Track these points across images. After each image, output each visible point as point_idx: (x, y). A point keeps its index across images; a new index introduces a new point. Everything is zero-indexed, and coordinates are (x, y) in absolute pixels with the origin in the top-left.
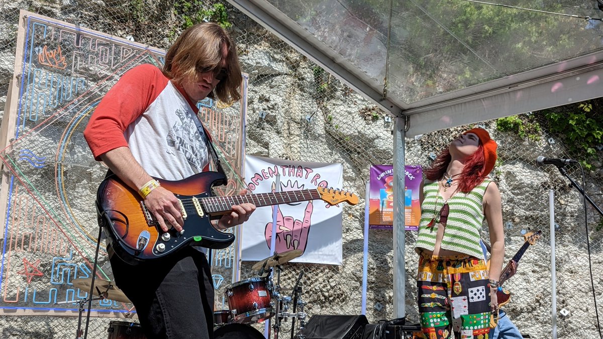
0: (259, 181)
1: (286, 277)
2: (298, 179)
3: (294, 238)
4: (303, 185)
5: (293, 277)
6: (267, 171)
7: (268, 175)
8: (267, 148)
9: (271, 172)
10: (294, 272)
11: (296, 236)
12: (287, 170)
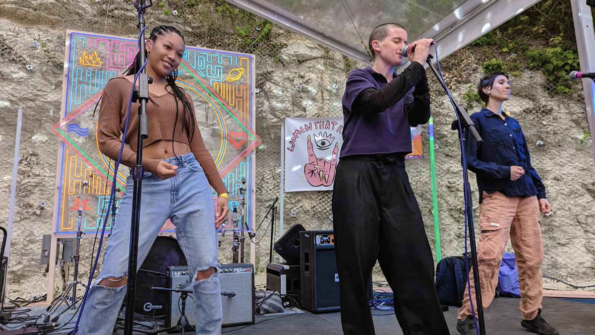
0: (298, 135)
1: (321, 201)
2: (327, 130)
3: (325, 173)
4: (331, 134)
5: (325, 201)
6: (304, 127)
7: (305, 130)
8: (305, 111)
9: (307, 128)
10: (326, 197)
11: (326, 171)
12: (318, 125)
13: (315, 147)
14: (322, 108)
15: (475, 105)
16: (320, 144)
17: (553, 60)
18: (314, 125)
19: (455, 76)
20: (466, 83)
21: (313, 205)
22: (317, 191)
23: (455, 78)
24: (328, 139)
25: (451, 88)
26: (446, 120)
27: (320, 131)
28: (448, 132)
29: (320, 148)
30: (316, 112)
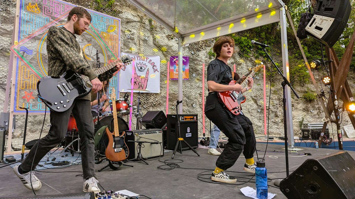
2: (143, 61)
4: (145, 64)
8: (131, 50)
9: (133, 59)
11: (143, 83)
12: (139, 58)
13: (137, 69)
14: (140, 49)
15: (212, 58)
16: (139, 68)
17: (244, 42)
18: (136, 58)
19: (204, 43)
20: (209, 47)
21: (135, 100)
22: (136, 93)
23: (204, 44)
24: (144, 66)
25: (203, 48)
26: (199, 63)
27: (140, 61)
28: (200, 69)
29: (140, 71)
30: (137, 51)
